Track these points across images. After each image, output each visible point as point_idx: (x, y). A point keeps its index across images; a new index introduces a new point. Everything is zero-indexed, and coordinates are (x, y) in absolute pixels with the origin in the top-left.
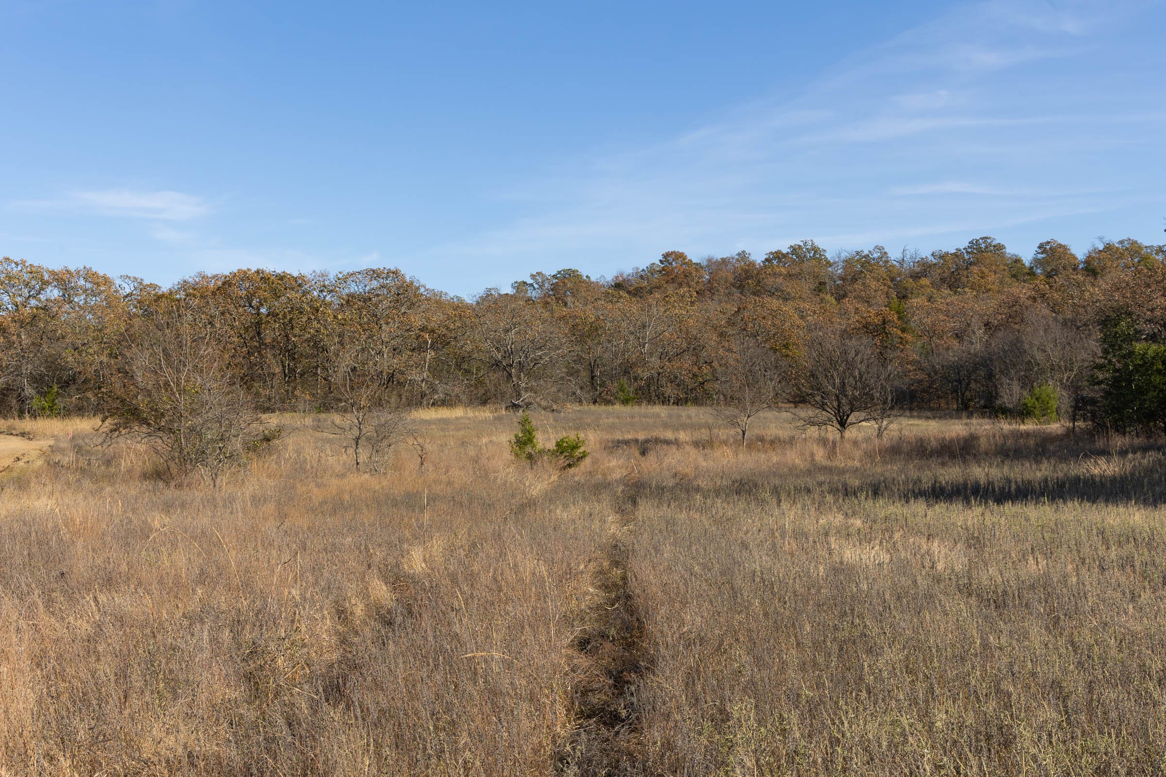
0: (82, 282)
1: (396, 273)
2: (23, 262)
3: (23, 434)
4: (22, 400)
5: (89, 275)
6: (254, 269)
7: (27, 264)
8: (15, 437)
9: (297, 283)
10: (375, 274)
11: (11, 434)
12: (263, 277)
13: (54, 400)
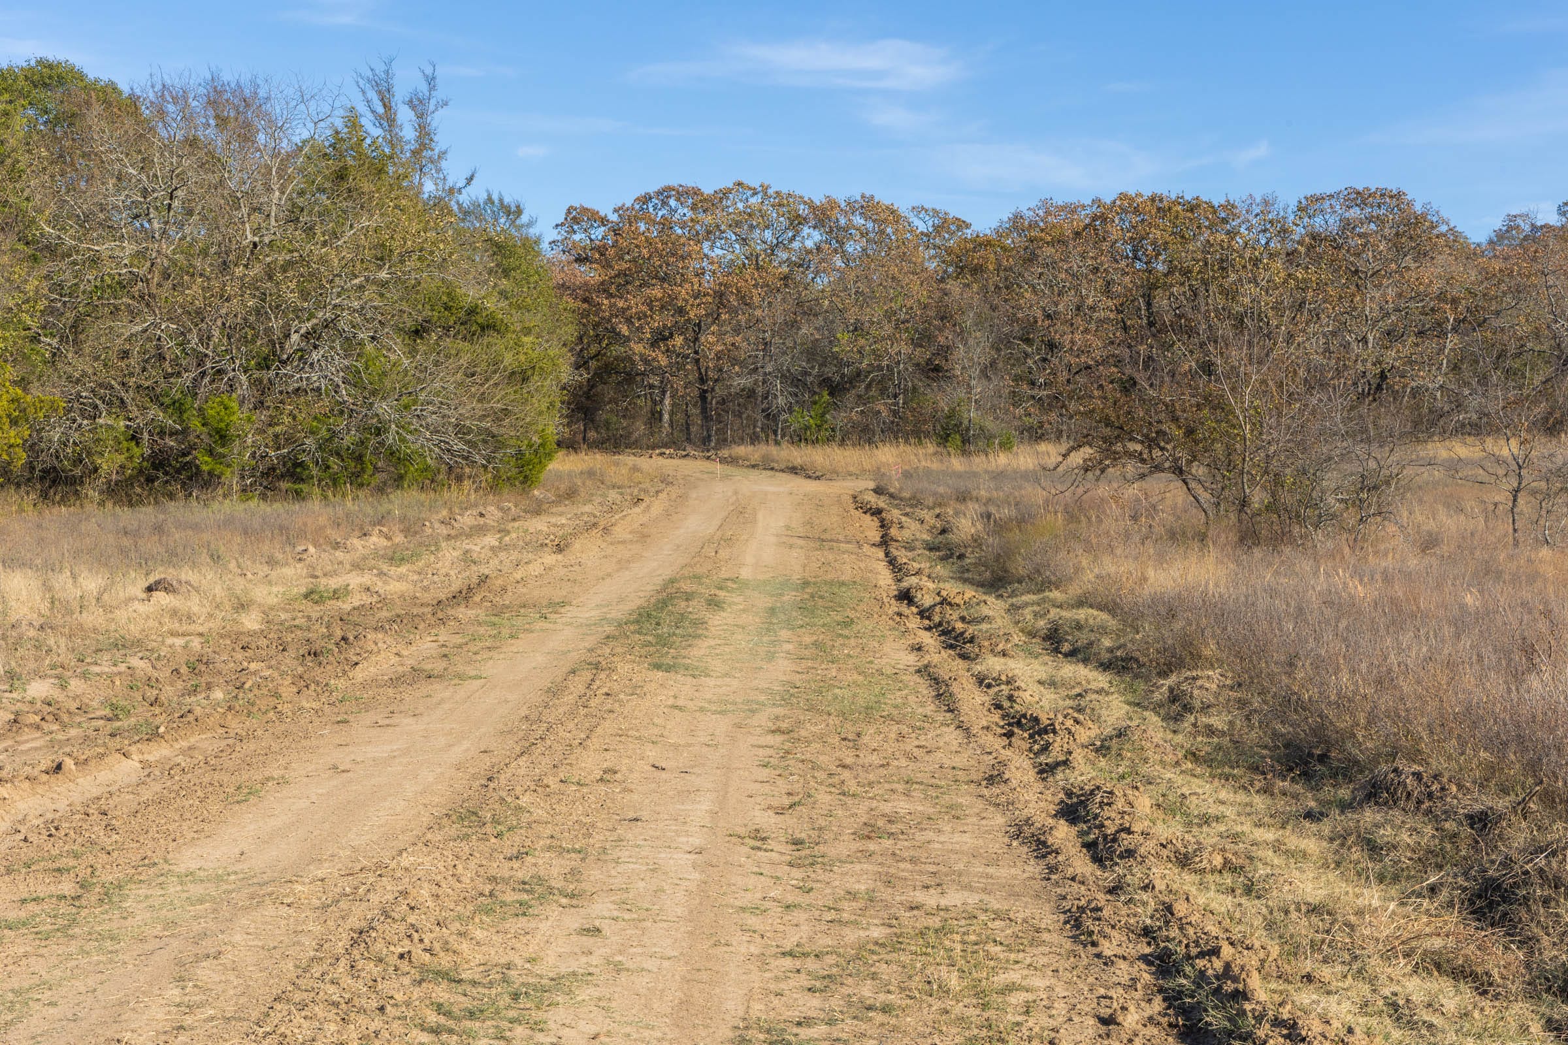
0: (858, 220)
1: (1398, 196)
2: (765, 189)
3: (793, 470)
4: (771, 417)
5: (868, 207)
6: (1147, 193)
7: (771, 192)
8: (781, 474)
9: (1221, 216)
10: (1359, 198)
11: (772, 469)
12: (1161, 207)
13: (823, 415)
